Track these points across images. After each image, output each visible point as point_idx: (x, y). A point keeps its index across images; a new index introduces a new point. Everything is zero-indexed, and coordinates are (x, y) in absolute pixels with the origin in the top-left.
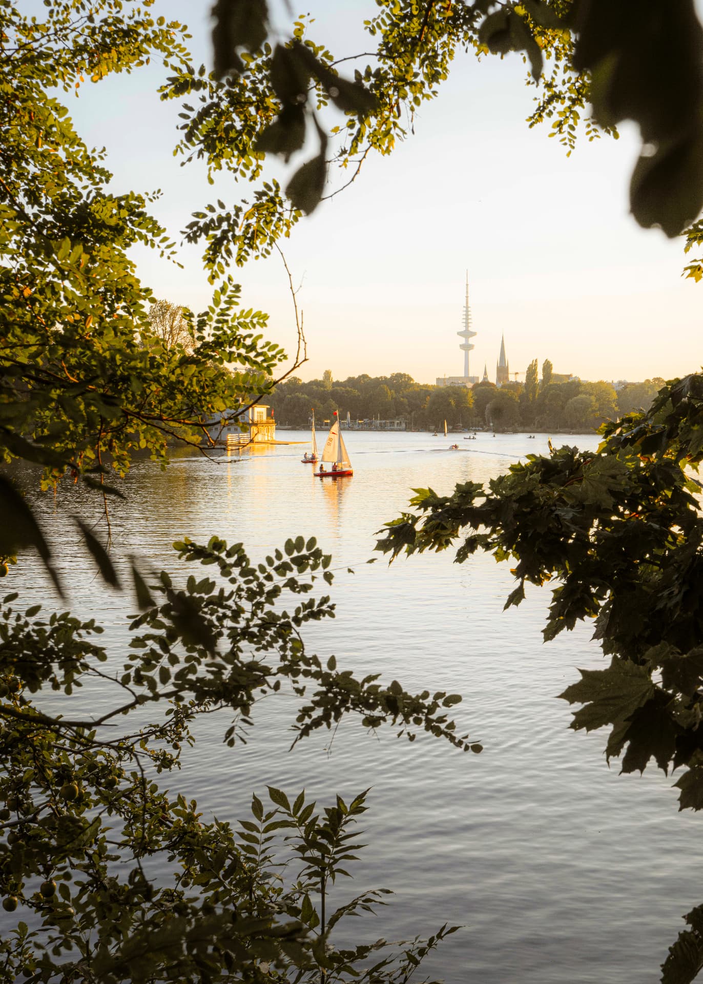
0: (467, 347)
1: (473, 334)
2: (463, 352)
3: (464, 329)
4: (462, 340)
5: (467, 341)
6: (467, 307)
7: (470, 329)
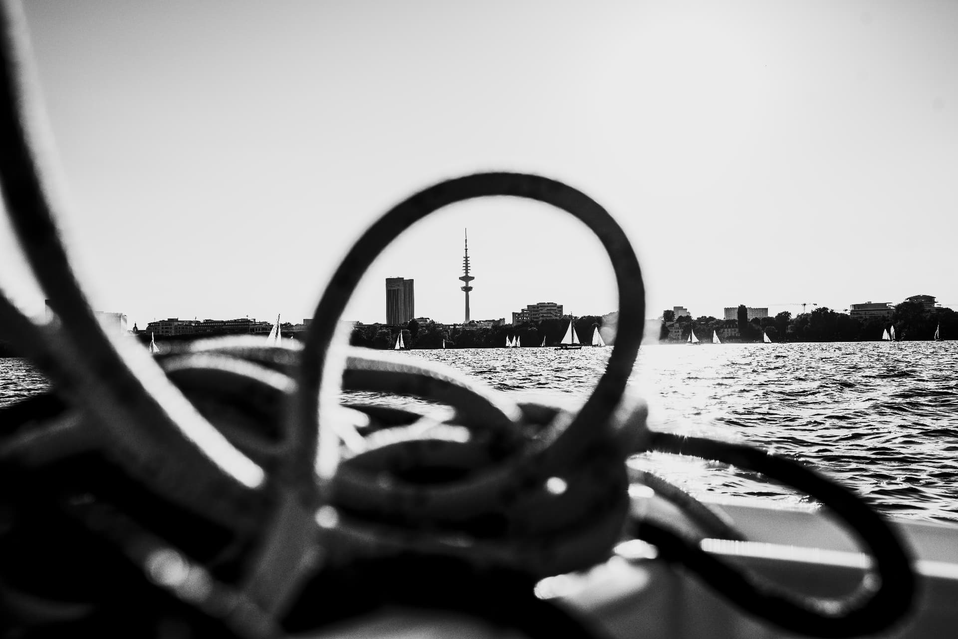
0: (467, 289)
1: (473, 278)
2: (464, 293)
3: (464, 275)
4: (463, 284)
5: (467, 284)
6: (466, 258)
7: (469, 275)
